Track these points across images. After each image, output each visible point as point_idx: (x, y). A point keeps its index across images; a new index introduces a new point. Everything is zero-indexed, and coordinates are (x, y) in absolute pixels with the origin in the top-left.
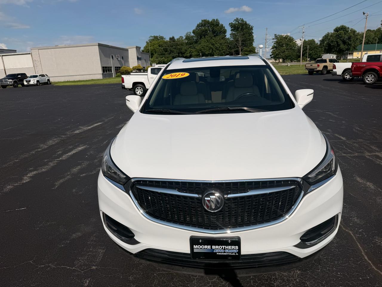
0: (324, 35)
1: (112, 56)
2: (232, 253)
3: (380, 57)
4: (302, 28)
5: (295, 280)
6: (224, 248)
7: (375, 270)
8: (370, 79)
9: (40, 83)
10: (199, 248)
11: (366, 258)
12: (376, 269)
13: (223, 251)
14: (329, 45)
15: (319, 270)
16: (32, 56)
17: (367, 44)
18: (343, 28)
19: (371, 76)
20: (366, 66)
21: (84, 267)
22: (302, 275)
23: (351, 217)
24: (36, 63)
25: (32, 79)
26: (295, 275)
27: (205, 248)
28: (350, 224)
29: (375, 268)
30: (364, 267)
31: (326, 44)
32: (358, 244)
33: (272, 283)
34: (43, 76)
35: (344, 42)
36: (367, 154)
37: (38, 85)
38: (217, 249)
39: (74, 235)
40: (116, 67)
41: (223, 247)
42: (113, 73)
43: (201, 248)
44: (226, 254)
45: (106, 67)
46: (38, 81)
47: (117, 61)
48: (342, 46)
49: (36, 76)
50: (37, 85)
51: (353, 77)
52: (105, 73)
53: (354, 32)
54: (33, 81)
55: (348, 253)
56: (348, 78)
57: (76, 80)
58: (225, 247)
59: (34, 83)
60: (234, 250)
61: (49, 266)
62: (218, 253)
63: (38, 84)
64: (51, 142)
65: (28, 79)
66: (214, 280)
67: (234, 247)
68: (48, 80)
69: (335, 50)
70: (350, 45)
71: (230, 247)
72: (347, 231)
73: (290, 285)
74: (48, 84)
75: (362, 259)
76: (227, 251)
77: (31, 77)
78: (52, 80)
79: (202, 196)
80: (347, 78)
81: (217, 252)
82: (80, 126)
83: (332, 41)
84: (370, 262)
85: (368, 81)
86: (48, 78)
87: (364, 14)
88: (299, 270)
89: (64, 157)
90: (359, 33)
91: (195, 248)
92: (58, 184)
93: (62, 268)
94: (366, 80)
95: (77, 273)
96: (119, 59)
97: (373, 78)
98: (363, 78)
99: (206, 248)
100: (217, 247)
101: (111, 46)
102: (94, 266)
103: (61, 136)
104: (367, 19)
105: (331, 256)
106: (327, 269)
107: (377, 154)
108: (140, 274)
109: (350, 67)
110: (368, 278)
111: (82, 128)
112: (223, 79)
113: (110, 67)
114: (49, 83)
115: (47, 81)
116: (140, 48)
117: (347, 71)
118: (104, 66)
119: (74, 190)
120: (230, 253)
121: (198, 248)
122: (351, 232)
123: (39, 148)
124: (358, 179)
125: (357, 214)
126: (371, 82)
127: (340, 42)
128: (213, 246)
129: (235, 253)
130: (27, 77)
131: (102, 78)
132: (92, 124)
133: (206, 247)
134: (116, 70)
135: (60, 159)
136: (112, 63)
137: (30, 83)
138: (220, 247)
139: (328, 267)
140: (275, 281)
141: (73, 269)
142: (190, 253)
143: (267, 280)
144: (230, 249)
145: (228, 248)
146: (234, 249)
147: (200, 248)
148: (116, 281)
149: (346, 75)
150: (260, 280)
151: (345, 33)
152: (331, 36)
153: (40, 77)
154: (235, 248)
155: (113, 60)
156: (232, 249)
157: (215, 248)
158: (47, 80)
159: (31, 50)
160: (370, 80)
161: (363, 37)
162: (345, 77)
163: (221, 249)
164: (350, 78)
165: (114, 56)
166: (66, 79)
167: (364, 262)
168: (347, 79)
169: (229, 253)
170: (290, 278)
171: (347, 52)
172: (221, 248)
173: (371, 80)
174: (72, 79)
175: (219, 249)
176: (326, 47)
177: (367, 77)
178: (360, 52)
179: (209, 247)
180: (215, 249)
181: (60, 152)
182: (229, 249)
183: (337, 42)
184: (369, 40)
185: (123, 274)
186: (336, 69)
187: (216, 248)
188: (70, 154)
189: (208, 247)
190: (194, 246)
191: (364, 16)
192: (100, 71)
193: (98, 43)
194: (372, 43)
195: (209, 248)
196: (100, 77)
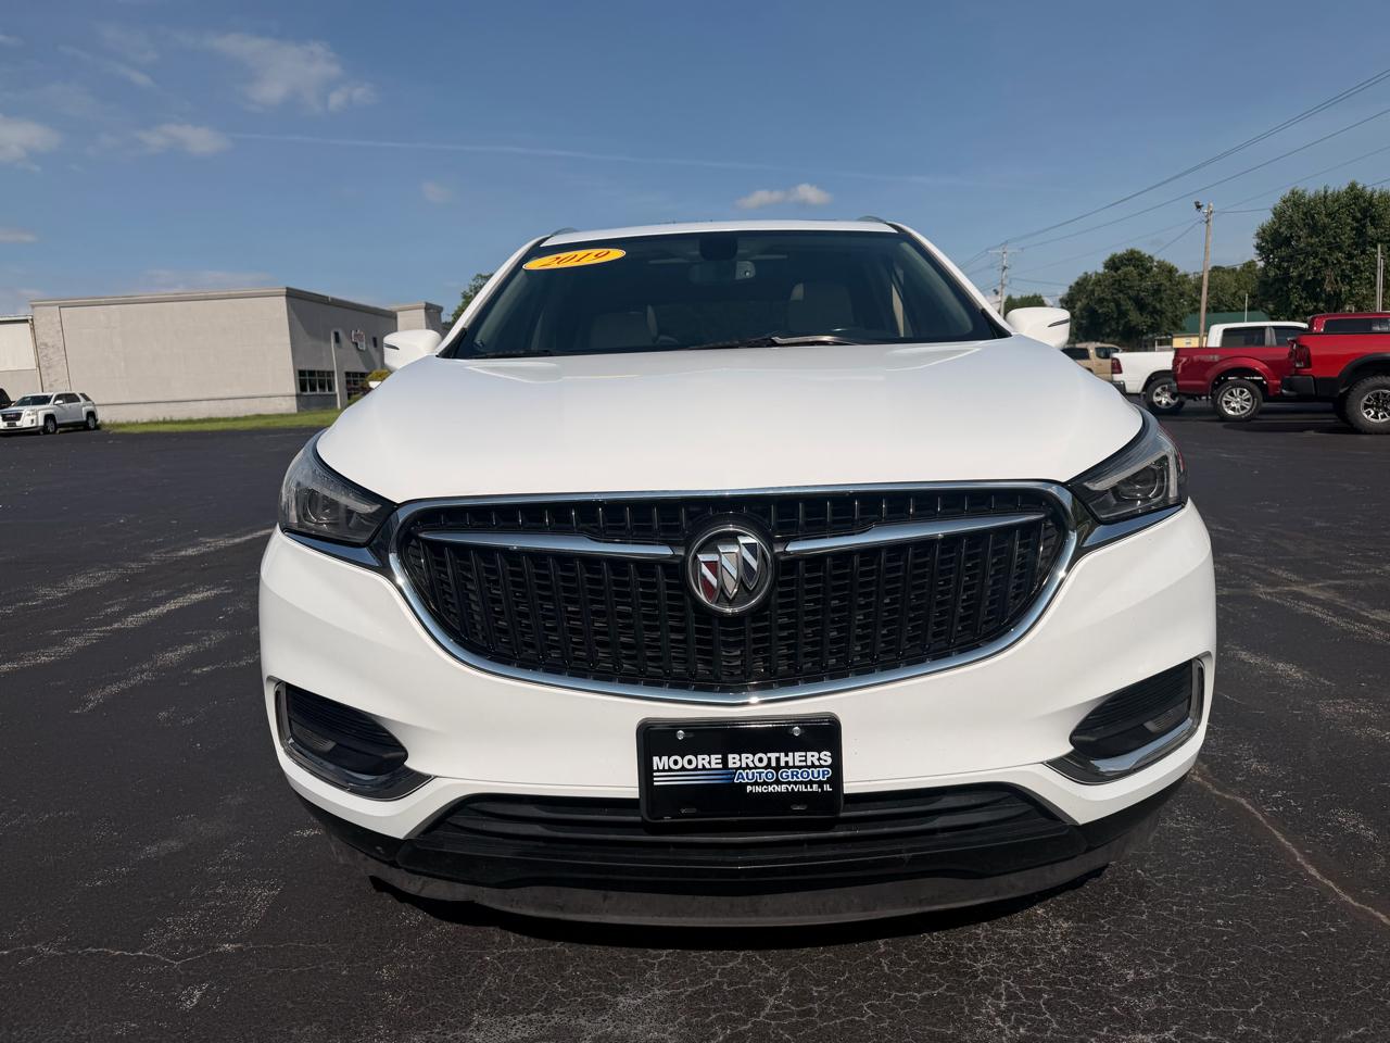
0: (1072, 283)
1: (337, 334)
2: (806, 783)
3: (1264, 334)
4: (998, 254)
5: (1054, 949)
6: (773, 764)
7: (1353, 906)
8: (1237, 402)
9: (57, 426)
10: (673, 767)
11: (1313, 871)
12: (1356, 904)
13: (770, 775)
14: (1091, 313)
15: (1142, 914)
16: (33, 329)
17: (1215, 311)
18: (1134, 259)
19: (1242, 392)
20: (1220, 361)
21: (186, 949)
22: (1079, 934)
23: (1237, 758)
24: (46, 356)
25: (26, 411)
26: (1054, 935)
27: (700, 767)
28: (1238, 779)
29: (1352, 902)
30: (1310, 900)
31: (1081, 310)
32: (1276, 833)
33: (966, 965)
34: (70, 398)
35: (1141, 306)
36: (1261, 591)
37: (49, 433)
38: (748, 767)
39: (151, 850)
40: (348, 374)
41: (769, 759)
42: (336, 395)
43: (683, 769)
44: (783, 788)
45: (312, 373)
46: (49, 417)
47: (355, 351)
48: (1135, 317)
49: (44, 400)
50: (44, 429)
51: (1183, 398)
52: (308, 393)
53: (1171, 271)
54: (30, 418)
55: (1243, 862)
56: (1164, 402)
57: (195, 417)
58: (778, 759)
59: (34, 425)
60: (816, 771)
61: (32, 952)
62: (752, 784)
63: (51, 428)
64: (81, 582)
65: (13, 409)
66: (731, 964)
67: (816, 754)
68: (91, 414)
69: (1113, 330)
70: (1161, 313)
71: (795, 758)
72: (1227, 796)
73: (1038, 966)
74: (89, 429)
75: (1300, 876)
76: (786, 774)
77: (24, 402)
78: (103, 416)
79: (687, 552)
80: (1160, 402)
81: (748, 784)
82: (201, 536)
83: (1101, 301)
84: (1331, 884)
85: (1233, 409)
86: (90, 408)
87: (1199, 207)
88: (1067, 919)
89: (131, 621)
90: (1186, 276)
91: (658, 771)
92: (95, 698)
93: (90, 954)
94: (1224, 405)
95: (151, 969)
96: (362, 345)
97: (1248, 400)
98: (1214, 402)
99: (704, 768)
100: (747, 759)
101: (333, 299)
102: (230, 942)
103: (126, 565)
104: (1211, 223)
105: (1183, 871)
106: (1171, 910)
107: (1295, 589)
108: (425, 960)
109: (1169, 366)
110: (1332, 929)
111: (210, 543)
112: (746, 271)
113: (329, 372)
114: (92, 425)
115: (85, 419)
116: (439, 310)
117: (1160, 381)
118: (303, 368)
119: (164, 714)
120: (801, 783)
121: (670, 770)
122: (1243, 801)
123: (34, 598)
124: (1244, 655)
125: (1256, 748)
126: (1242, 412)
127: (1128, 305)
128: (730, 756)
129: (821, 784)
130: (9, 403)
131: (295, 410)
132: (251, 531)
133: (702, 760)
134: (348, 382)
135: (116, 626)
136: (335, 360)
137: (18, 423)
138: (761, 760)
139: (1174, 904)
140: (975, 955)
141: (139, 957)
142: (637, 796)
143: (944, 956)
144: (800, 767)
145: (791, 764)
146: (816, 767)
147: (679, 766)
148: (322, 987)
149: (1158, 395)
150: (918, 956)
151: (1140, 275)
152: (1098, 282)
153: (58, 402)
154: (819, 759)
155: (340, 347)
156: (809, 767)
157: (737, 765)
158: (84, 414)
159: (33, 306)
160: (1237, 406)
161: (1199, 290)
162: (1156, 399)
163: (765, 768)
164: (1172, 402)
165: (341, 334)
166: (161, 413)
167: (1305, 883)
168: (1162, 406)
169: (796, 783)
170: (1032, 943)
171: (1150, 336)
172: (765, 763)
173: (1243, 408)
174: (179, 412)
175: (756, 768)
176: (1082, 318)
177: (1227, 397)
178: (1194, 336)
179: (715, 761)
180: (740, 768)
181: (116, 609)
182: (794, 767)
183: (1118, 305)
184: (1220, 302)
185: (351, 962)
186: (1121, 372)
187: (744, 765)
188: (154, 612)
189: (709, 763)
190: (656, 759)
191: (1200, 214)
192: (291, 387)
193: (287, 288)
194: (1230, 310)
195: (714, 766)
196: (289, 405)
